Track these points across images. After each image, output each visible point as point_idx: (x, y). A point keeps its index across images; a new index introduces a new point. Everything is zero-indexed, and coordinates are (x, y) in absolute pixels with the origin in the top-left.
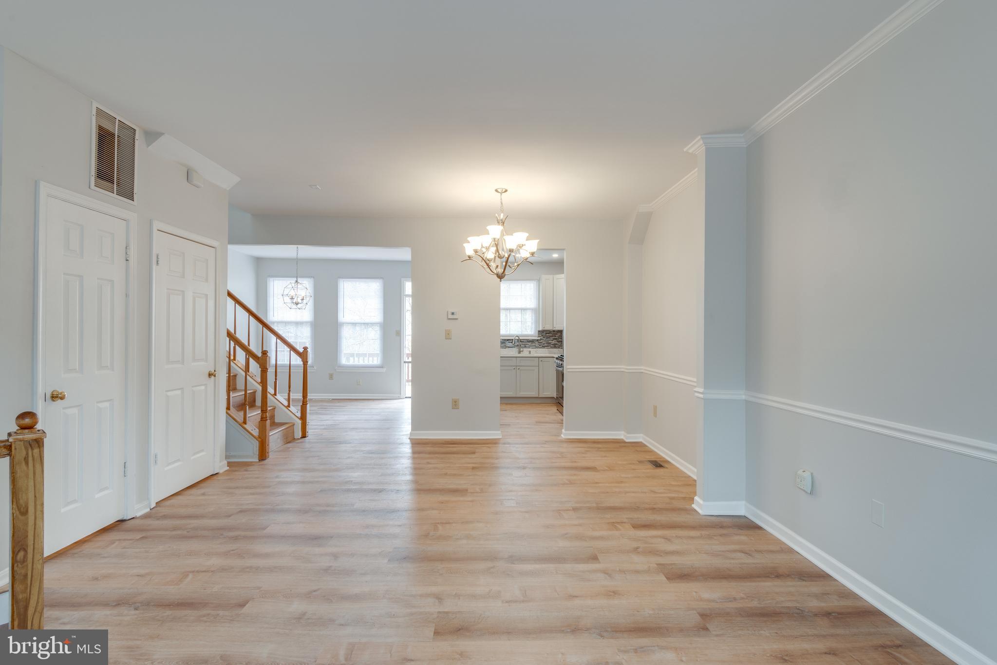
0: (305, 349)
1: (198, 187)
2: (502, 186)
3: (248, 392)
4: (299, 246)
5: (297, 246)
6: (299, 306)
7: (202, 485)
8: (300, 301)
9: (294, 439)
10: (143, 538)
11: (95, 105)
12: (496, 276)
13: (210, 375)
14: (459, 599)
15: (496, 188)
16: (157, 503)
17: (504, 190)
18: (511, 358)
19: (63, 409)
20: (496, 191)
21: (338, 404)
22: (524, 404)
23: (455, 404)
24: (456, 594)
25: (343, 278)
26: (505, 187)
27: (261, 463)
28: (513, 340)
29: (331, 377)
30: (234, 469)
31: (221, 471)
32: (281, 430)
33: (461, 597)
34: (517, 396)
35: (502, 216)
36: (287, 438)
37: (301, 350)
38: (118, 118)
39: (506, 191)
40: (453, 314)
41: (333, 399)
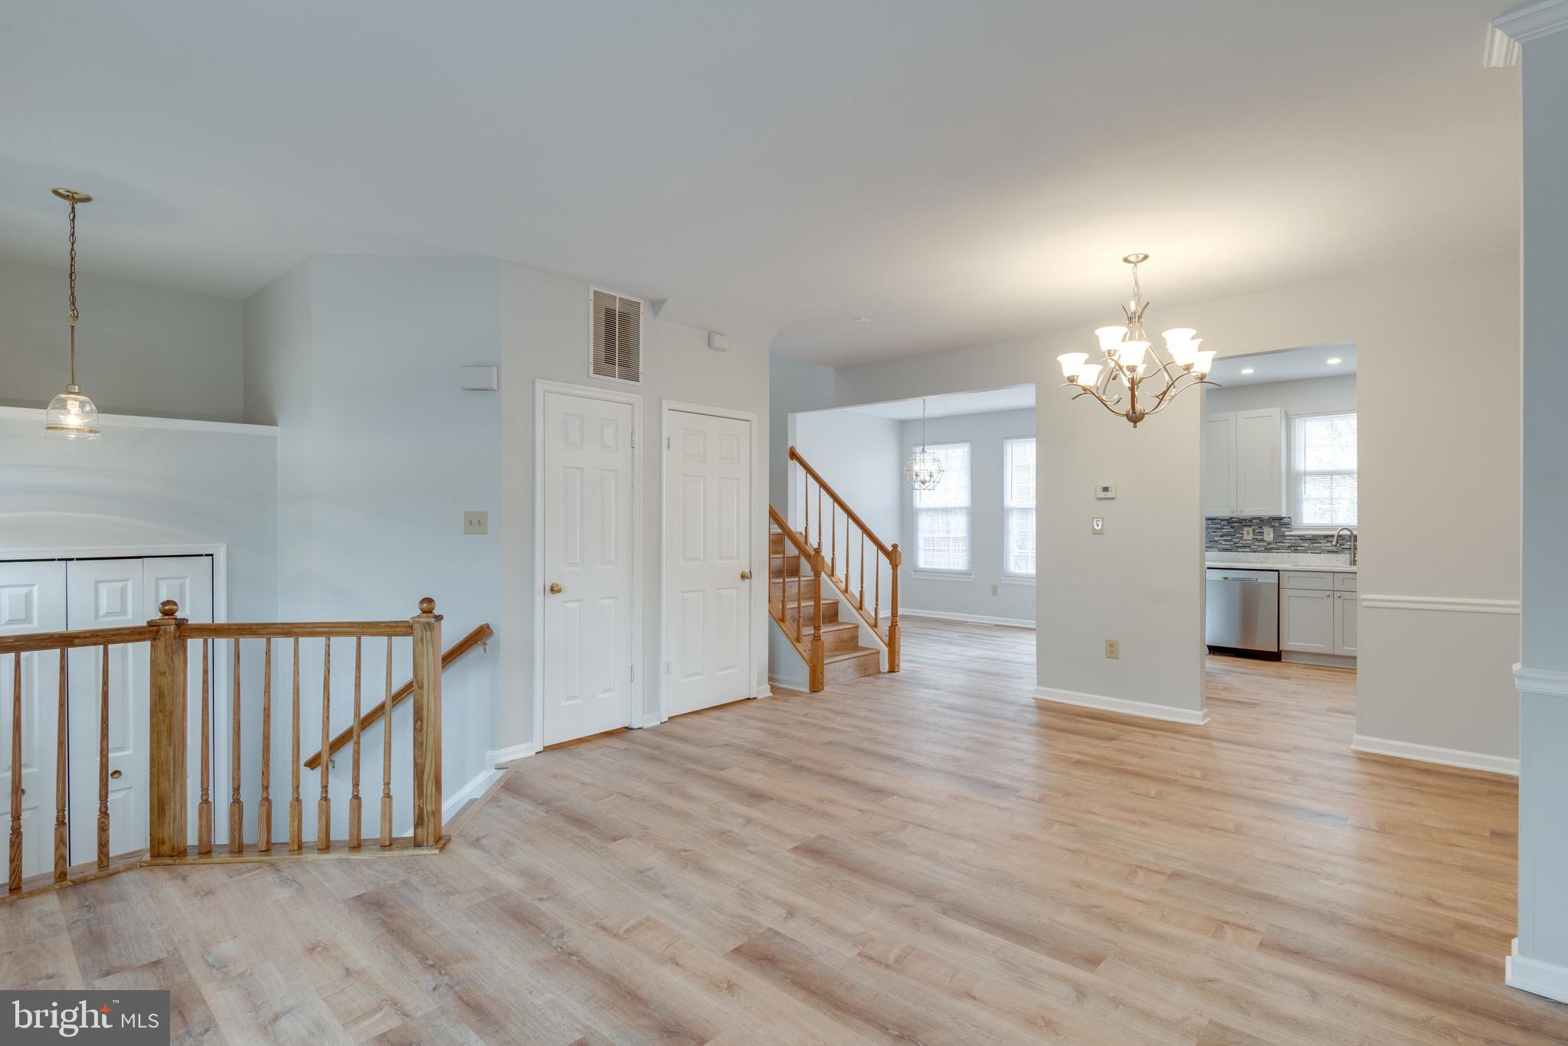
0: (895, 546)
1: (724, 350)
2: (1131, 251)
3: (822, 602)
4: (926, 398)
5: (924, 398)
6: (927, 484)
7: (728, 708)
8: (928, 478)
9: (880, 672)
10: (626, 749)
11: (592, 288)
12: (1125, 417)
13: (743, 577)
14: (814, 924)
15: (1125, 256)
16: (669, 718)
17: (1141, 257)
18: (1321, 575)
19: (564, 602)
20: (1126, 260)
21: (993, 633)
22: (1332, 669)
23: (1112, 649)
24: (815, 918)
25: (1011, 438)
26: (1143, 251)
27: (810, 695)
28: (1333, 536)
29: (995, 590)
30: (777, 696)
31: (760, 697)
32: (852, 658)
33: (817, 924)
34: (1336, 653)
35: (1133, 306)
36: (865, 669)
37: (890, 549)
38: (618, 295)
39: (1146, 257)
40: (1106, 489)
41: (996, 625)
